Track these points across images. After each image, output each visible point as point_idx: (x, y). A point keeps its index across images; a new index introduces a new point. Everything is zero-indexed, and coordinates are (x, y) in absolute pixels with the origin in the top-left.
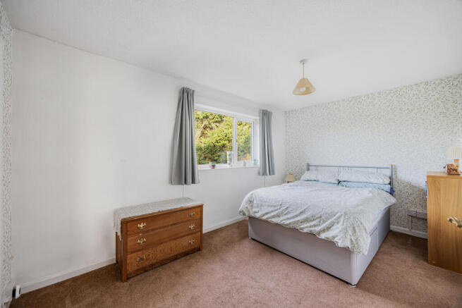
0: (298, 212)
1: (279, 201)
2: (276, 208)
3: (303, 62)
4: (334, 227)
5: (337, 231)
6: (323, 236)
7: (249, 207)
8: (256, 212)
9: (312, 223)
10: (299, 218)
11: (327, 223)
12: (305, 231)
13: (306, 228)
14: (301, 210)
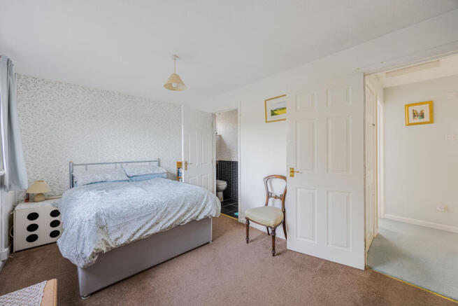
0: (178, 208)
1: (153, 207)
2: (153, 215)
3: (176, 57)
4: (207, 205)
5: (210, 207)
6: (201, 217)
7: (106, 239)
8: (117, 239)
9: (192, 212)
10: (181, 213)
11: (203, 204)
12: (188, 221)
13: (187, 219)
14: (181, 205)
